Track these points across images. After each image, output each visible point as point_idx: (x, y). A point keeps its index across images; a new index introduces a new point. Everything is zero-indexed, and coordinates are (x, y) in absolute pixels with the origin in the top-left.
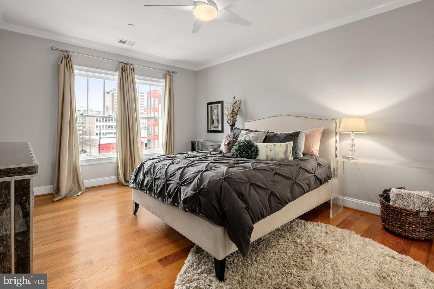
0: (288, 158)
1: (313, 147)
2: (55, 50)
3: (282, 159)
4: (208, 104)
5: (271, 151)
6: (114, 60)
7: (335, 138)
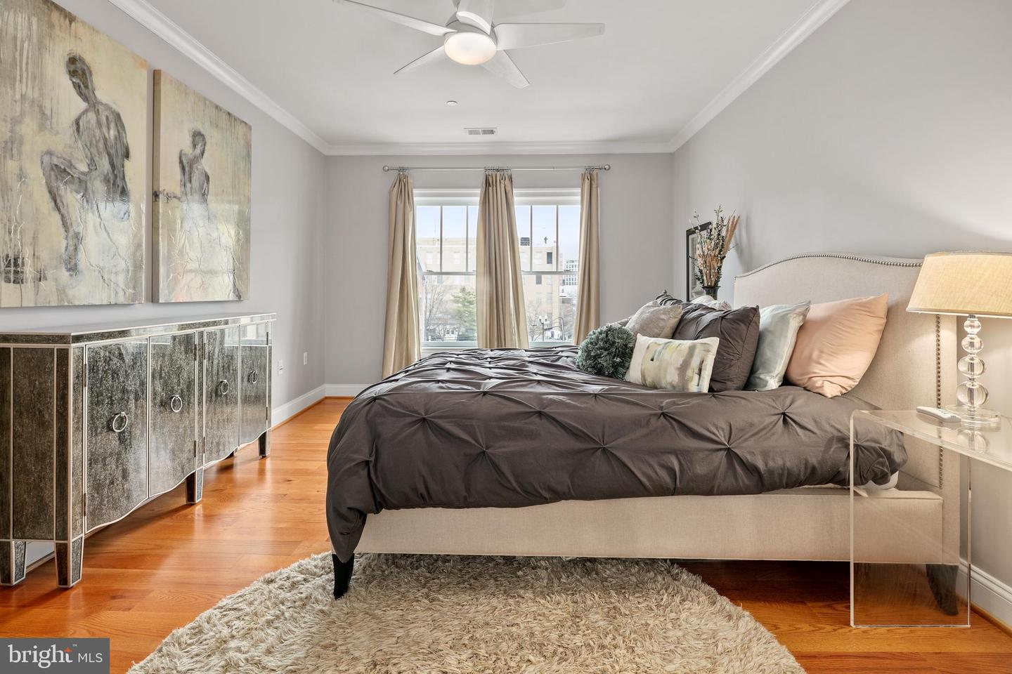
0: (687, 384)
1: (820, 364)
2: (388, 170)
3: (674, 387)
4: (690, 232)
5: (652, 360)
6: (479, 168)
7: (933, 337)
